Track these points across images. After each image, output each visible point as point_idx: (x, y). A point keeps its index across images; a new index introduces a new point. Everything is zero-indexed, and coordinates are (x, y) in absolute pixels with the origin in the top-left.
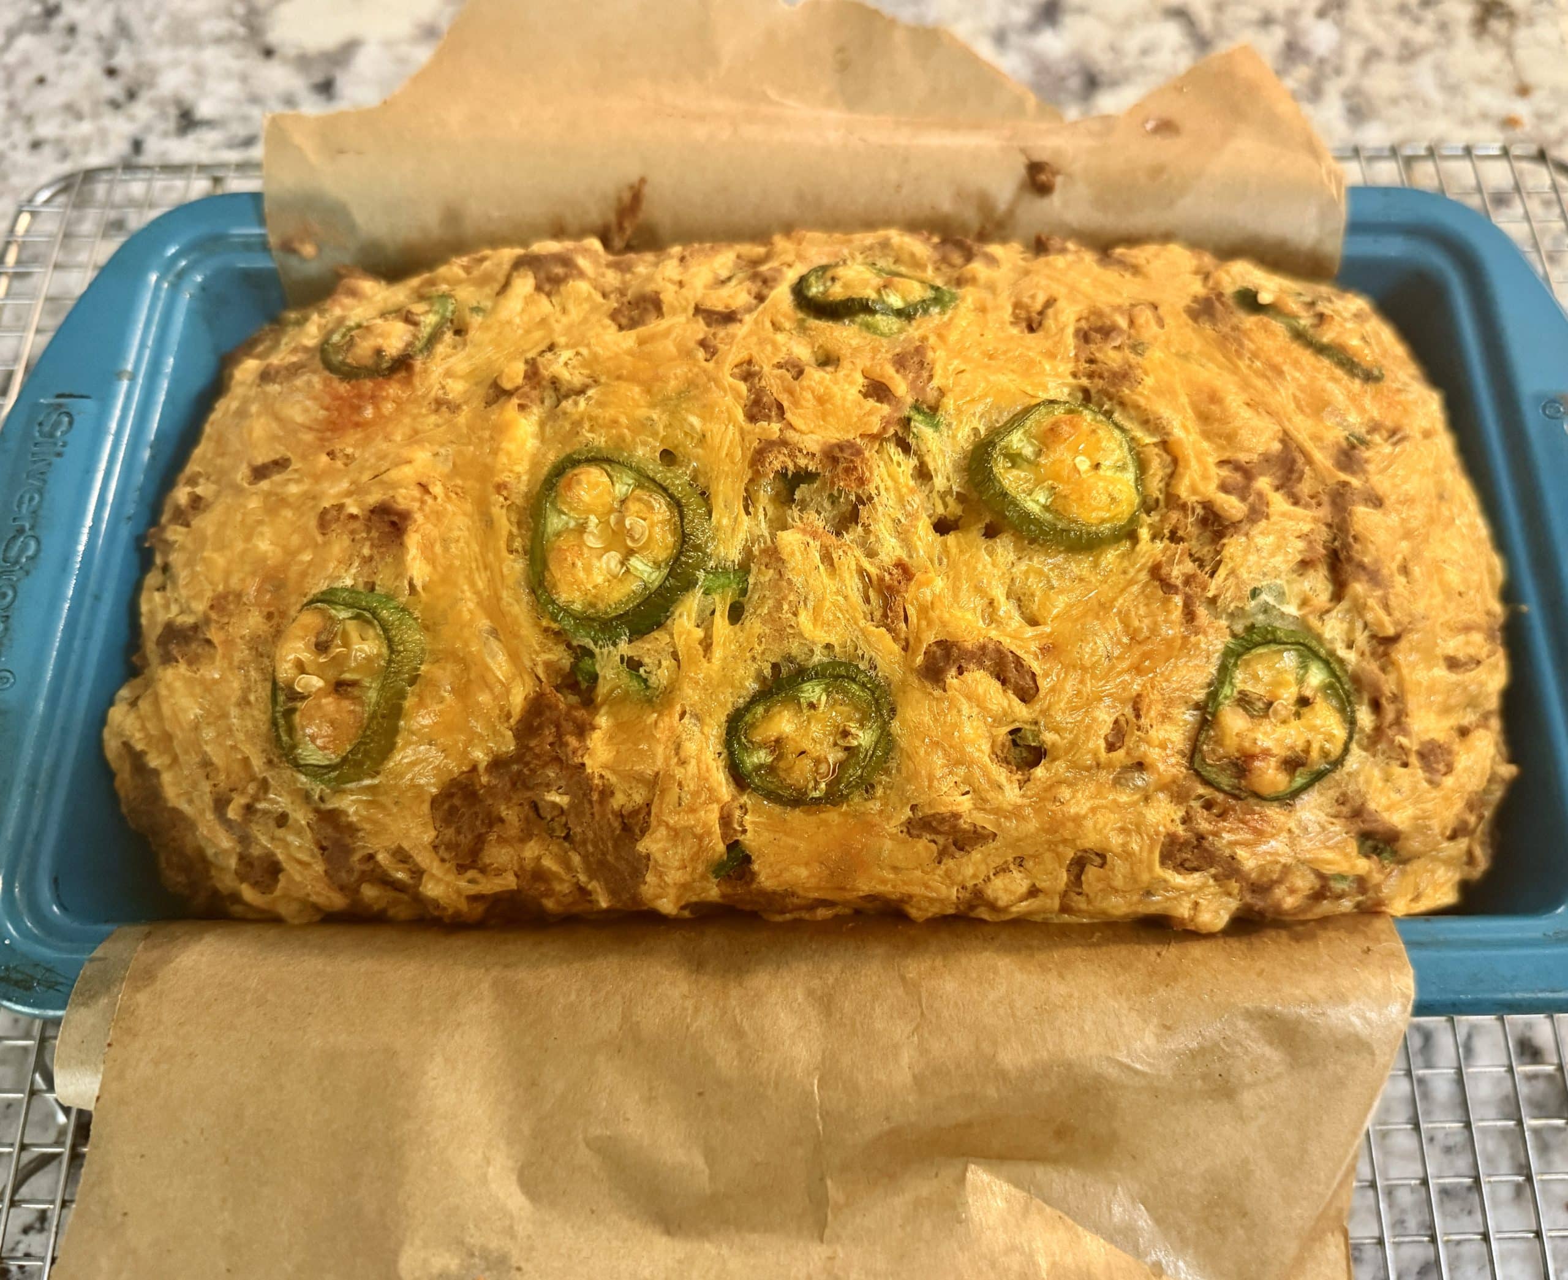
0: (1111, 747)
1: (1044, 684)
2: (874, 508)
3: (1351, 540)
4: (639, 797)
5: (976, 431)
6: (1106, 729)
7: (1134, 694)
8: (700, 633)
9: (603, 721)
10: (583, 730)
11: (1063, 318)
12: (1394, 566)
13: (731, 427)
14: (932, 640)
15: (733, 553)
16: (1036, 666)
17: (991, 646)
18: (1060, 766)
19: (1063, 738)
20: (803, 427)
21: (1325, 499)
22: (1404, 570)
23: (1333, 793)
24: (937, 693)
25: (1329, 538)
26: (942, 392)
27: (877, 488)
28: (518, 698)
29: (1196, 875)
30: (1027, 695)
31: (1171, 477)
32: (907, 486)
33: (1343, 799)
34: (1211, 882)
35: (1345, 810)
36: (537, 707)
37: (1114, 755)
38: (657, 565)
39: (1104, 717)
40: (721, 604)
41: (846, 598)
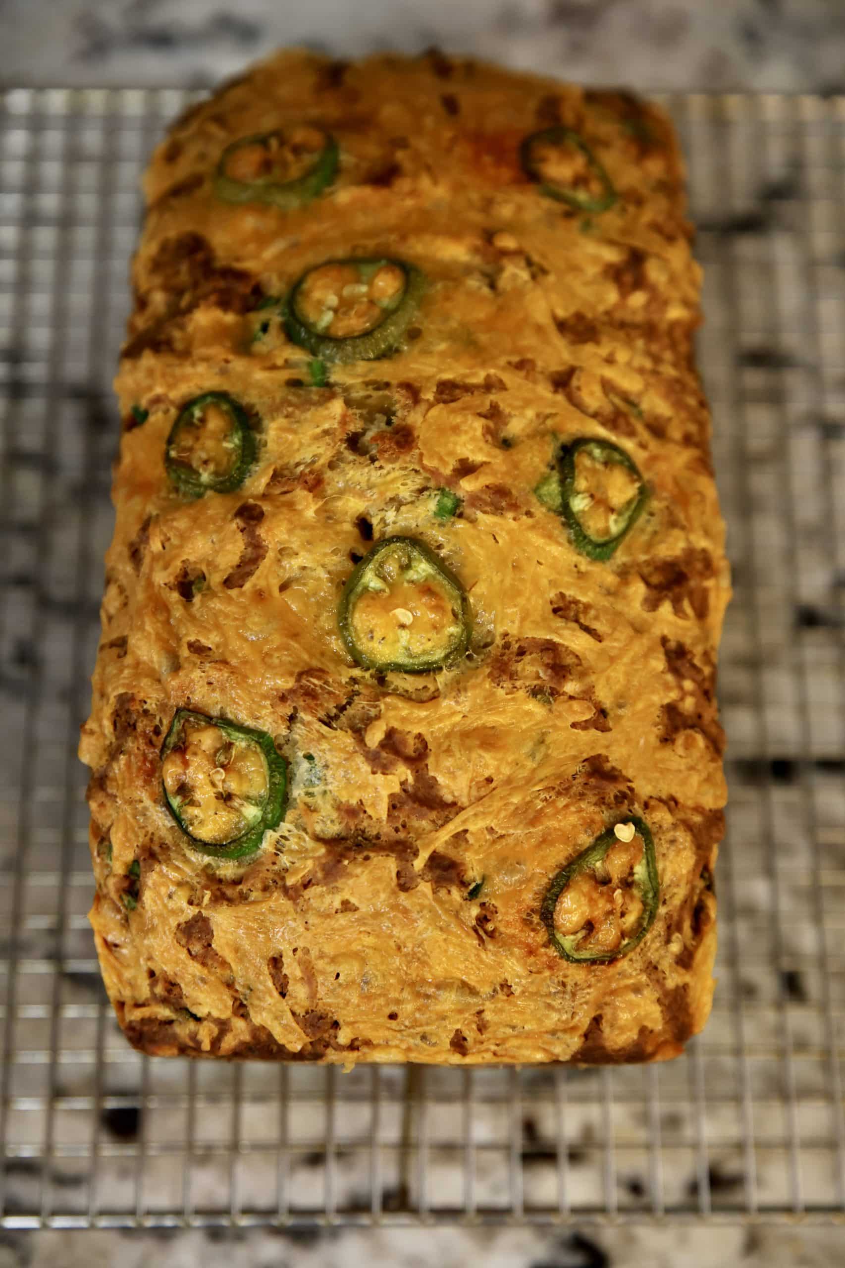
0: (191, 645)
1: (234, 593)
2: (367, 466)
3: (365, 853)
4: (179, 346)
5: (440, 547)
6: (205, 642)
7: (229, 660)
8: (280, 362)
9: (230, 318)
10: (224, 305)
11: (566, 633)
12: (346, 895)
13: (435, 370)
14: (265, 508)
15: (336, 376)
16: (248, 586)
17: (261, 552)
18: (178, 612)
19: (198, 610)
20: (430, 414)
21: (402, 835)
22: (347, 907)
23: (169, 840)
24: (230, 517)
25: (367, 835)
26: (473, 521)
27: (381, 468)
28: (249, 265)
29: (111, 728)
30: (228, 583)
31: (406, 697)
32: (387, 491)
33: (164, 847)
34: (107, 742)
35: (156, 848)
36: (242, 276)
37: (185, 646)
38: (328, 328)
39: (210, 640)
40: (301, 373)
41: (298, 450)
